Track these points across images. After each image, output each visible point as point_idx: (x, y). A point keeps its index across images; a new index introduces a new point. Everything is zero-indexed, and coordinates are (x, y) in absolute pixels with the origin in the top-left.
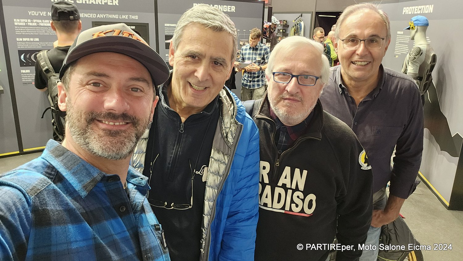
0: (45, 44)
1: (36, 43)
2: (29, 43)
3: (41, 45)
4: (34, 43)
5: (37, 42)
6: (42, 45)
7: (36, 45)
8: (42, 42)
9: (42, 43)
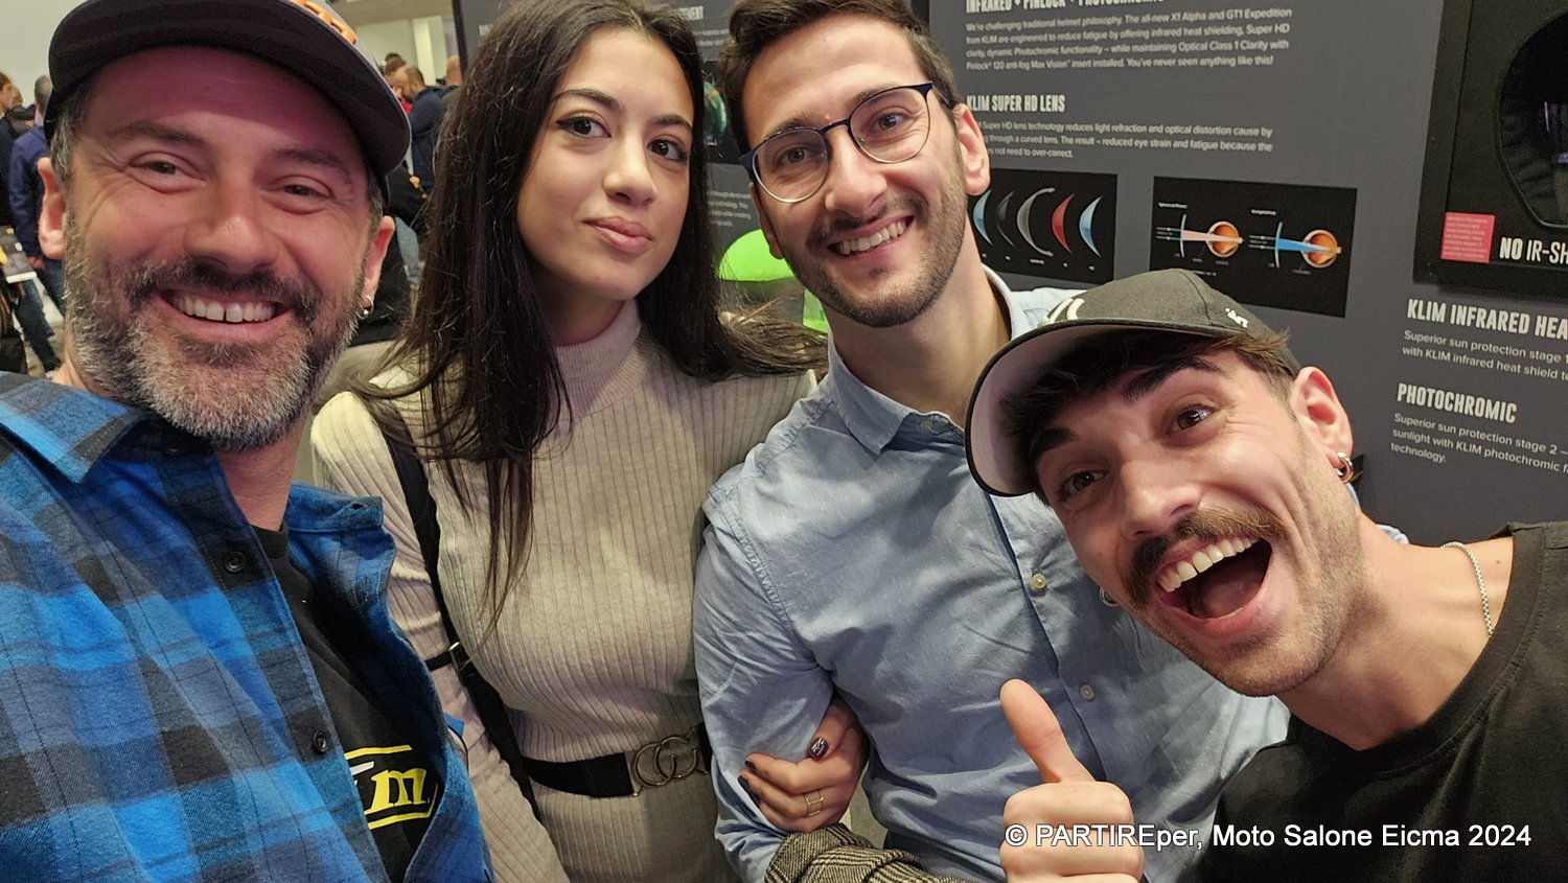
0: (1095, 134)
1: (1051, 127)
2: (1016, 126)
3: (1070, 141)
4: (1041, 126)
5: (1053, 117)
6: (1079, 141)
7: (1047, 140)
8: (1079, 124)
9: (1076, 127)
